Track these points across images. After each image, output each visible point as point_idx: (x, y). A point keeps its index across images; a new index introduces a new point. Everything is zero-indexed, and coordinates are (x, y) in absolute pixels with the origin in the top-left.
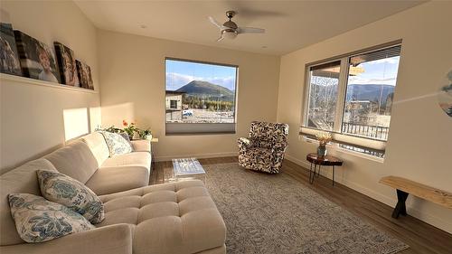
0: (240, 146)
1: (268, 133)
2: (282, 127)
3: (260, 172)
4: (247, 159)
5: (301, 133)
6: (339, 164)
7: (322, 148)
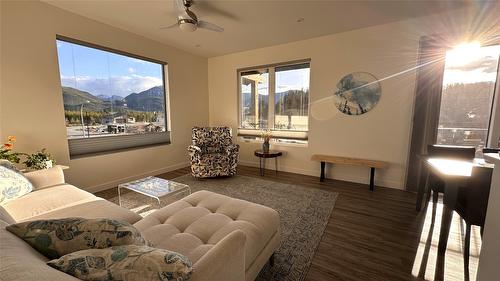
0: (192, 155)
1: (214, 137)
2: (226, 129)
3: (219, 178)
4: (202, 168)
5: (239, 135)
6: (280, 154)
7: (267, 143)
